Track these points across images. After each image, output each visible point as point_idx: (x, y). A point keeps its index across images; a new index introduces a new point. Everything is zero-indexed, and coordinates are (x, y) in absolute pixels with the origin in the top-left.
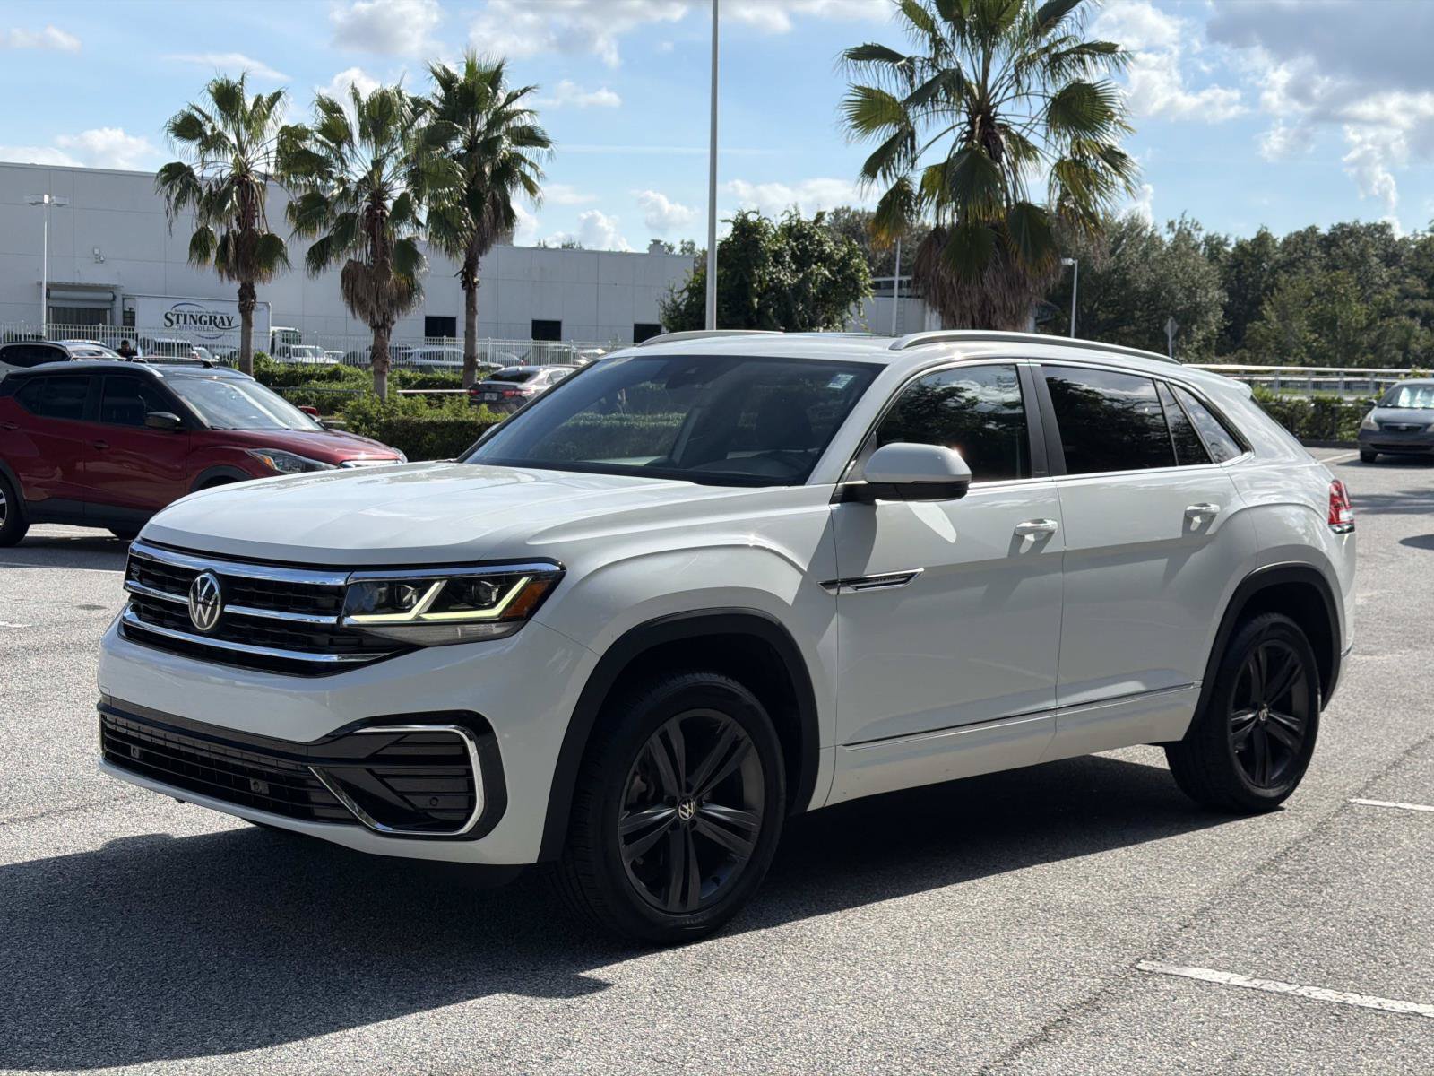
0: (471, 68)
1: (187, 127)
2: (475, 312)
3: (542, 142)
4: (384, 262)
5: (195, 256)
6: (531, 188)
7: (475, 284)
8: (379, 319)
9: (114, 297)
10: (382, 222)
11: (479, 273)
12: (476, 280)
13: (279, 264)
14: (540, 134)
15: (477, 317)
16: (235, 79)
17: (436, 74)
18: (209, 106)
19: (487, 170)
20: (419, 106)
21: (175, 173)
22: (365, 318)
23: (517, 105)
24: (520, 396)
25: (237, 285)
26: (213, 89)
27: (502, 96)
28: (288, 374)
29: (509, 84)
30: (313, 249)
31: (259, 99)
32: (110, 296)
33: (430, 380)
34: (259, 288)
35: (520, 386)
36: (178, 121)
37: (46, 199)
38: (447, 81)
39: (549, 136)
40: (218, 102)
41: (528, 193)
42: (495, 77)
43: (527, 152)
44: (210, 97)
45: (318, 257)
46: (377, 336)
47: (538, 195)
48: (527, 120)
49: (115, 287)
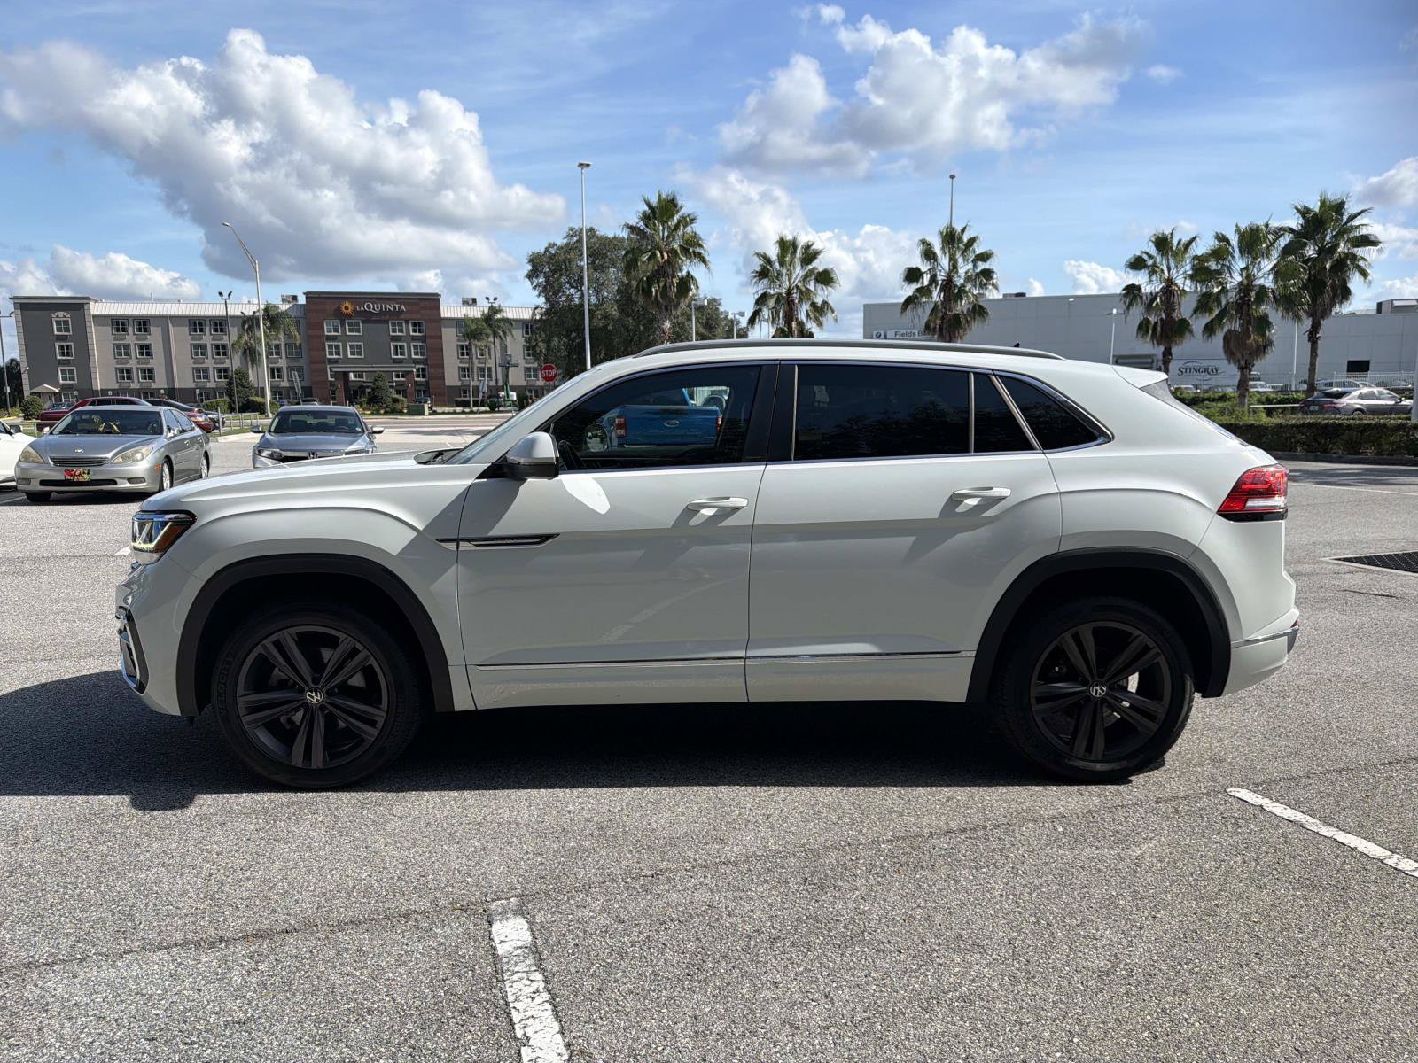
0: (1323, 203)
1: (1137, 264)
2: (1317, 355)
3: (1375, 243)
4: (1248, 329)
5: (1140, 335)
6: (1364, 274)
7: (1317, 339)
8: (1243, 363)
9: (1153, 361)
10: (1248, 305)
11: (1321, 331)
12: (1318, 335)
13: (1188, 334)
14: (1373, 239)
15: (1318, 359)
16: (1167, 232)
17: (1298, 210)
18: (1152, 250)
19: (1328, 266)
20: (1279, 232)
21: (1132, 291)
22: (1235, 364)
23: (1355, 223)
24: (1334, 407)
25: (1162, 348)
26: (1153, 239)
27: (1345, 218)
28: (1193, 398)
29: (1351, 208)
30: (1207, 325)
31: (1180, 241)
32: (1150, 360)
33: (1287, 399)
34: (1174, 350)
35: (1335, 401)
36: (1132, 261)
37: (1115, 311)
38: (1304, 212)
39: (1381, 238)
40: (1156, 246)
41: (1363, 278)
42: (1339, 207)
43: (1360, 252)
44: (1151, 244)
45: (1209, 329)
46: (1242, 374)
47: (1369, 278)
48: (1364, 231)
49: (1153, 355)
